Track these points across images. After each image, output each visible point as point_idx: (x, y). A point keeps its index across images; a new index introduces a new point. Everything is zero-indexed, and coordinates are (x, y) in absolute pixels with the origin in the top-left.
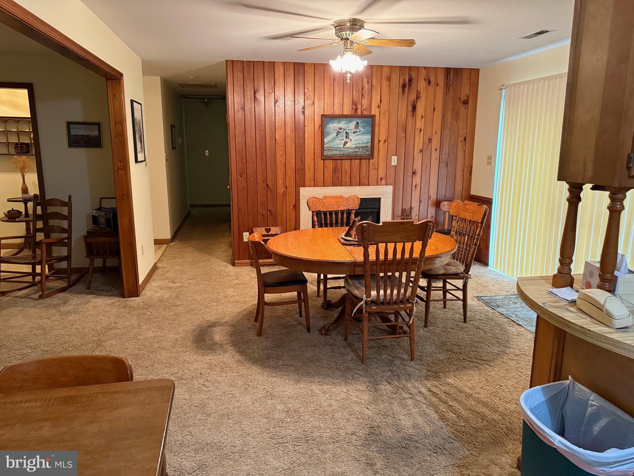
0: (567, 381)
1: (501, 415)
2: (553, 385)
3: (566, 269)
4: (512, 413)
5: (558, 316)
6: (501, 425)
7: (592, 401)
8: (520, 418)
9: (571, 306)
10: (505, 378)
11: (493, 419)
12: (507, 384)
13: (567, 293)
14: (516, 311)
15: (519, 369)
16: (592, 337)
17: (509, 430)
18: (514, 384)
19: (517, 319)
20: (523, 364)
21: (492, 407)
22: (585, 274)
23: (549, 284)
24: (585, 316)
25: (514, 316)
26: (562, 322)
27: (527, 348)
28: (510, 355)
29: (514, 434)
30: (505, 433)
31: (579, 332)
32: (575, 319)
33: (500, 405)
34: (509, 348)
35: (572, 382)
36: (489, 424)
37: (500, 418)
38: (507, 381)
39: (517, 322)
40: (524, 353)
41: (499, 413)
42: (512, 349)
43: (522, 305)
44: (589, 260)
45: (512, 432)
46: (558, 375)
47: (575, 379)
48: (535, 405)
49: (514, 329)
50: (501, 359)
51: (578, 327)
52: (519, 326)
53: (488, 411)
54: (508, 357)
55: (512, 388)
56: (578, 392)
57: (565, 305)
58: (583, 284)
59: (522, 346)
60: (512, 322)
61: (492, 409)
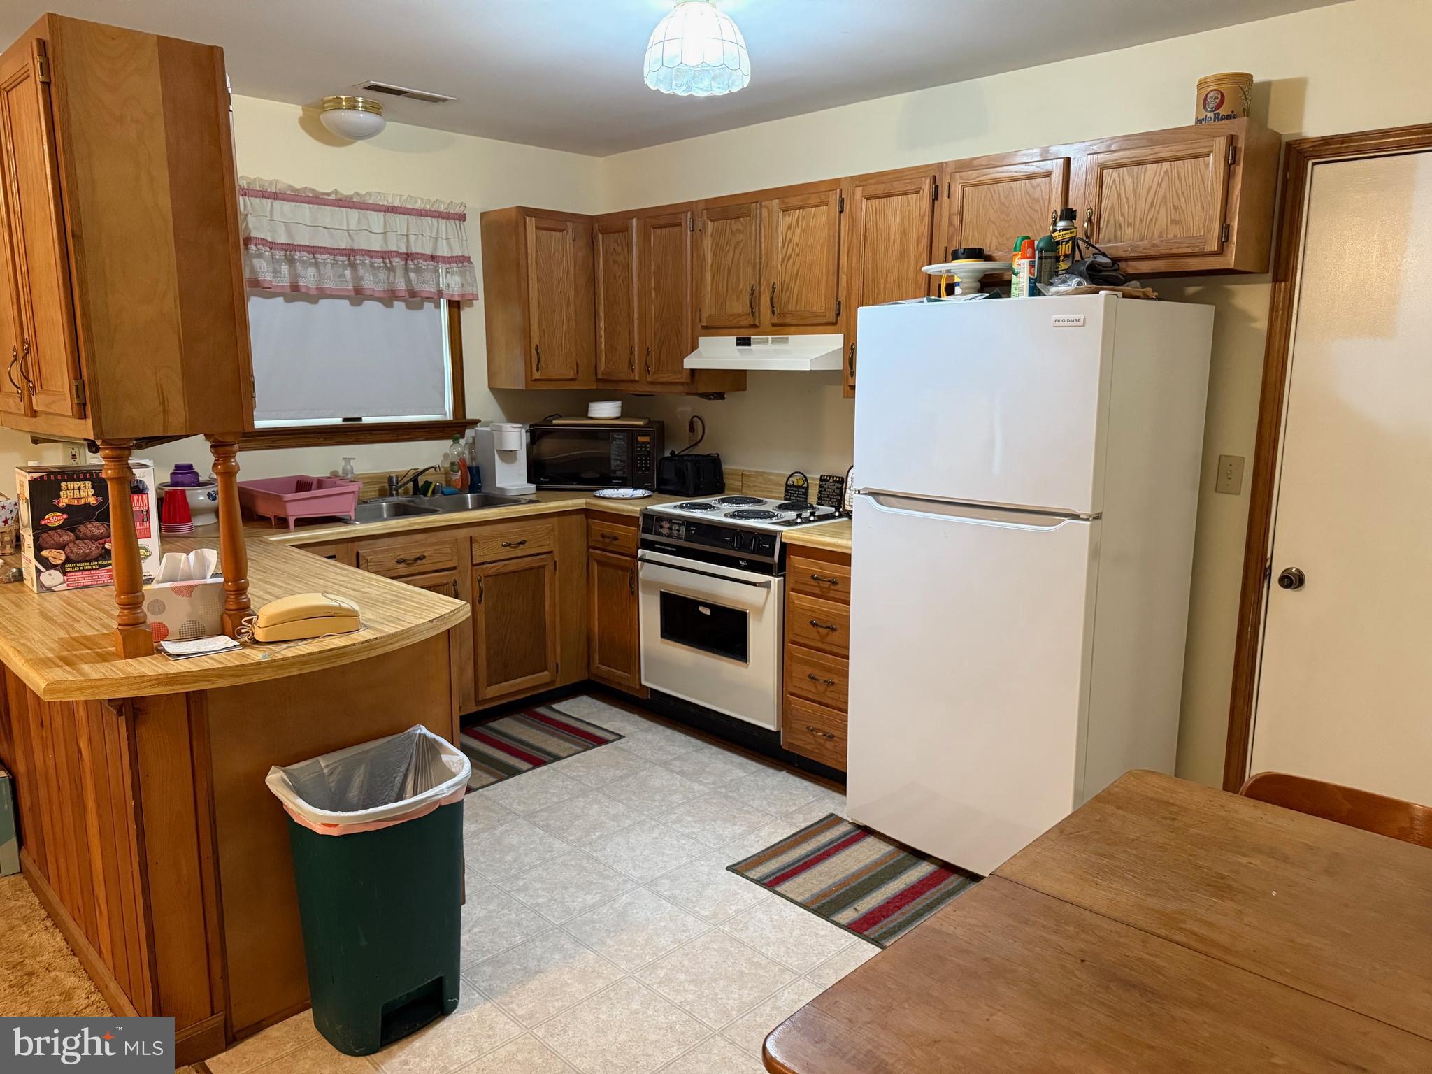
56: (302, 774)
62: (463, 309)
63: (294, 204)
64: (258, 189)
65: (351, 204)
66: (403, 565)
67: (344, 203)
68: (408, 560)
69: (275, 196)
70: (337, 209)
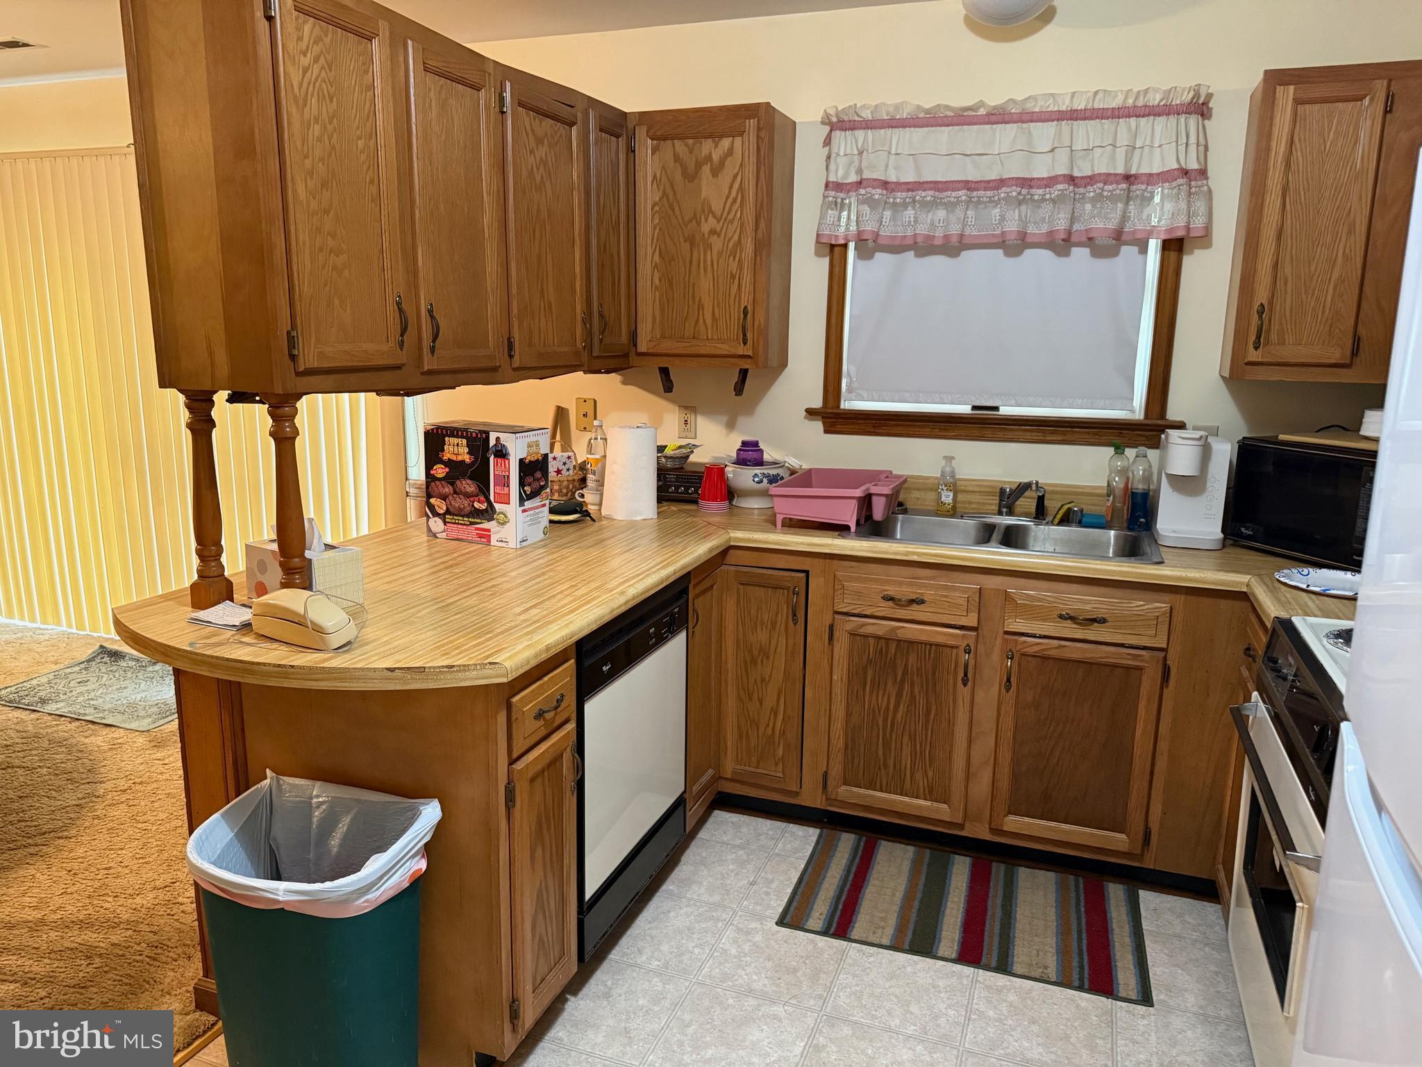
0: (265, 781)
1: (129, 927)
2: (239, 801)
3: (214, 567)
4: (152, 912)
5: (228, 660)
6: (136, 947)
7: (318, 796)
8: (172, 913)
9: (244, 635)
10: (112, 850)
11: (112, 945)
12: (120, 859)
13: (225, 614)
14: (92, 699)
15: (138, 818)
16: (299, 676)
17: (156, 947)
18: (138, 851)
19: (101, 715)
20: (143, 803)
21: (103, 920)
22: (249, 570)
23: (185, 605)
24: (275, 645)
25: (91, 710)
26: (239, 669)
27: (141, 768)
28: (109, 797)
29: (170, 949)
30: (149, 957)
31: (276, 677)
32: (259, 656)
33: (120, 908)
34: (101, 783)
35: (275, 779)
36: (108, 958)
37: (129, 933)
38: (119, 852)
39: (103, 721)
40: (138, 780)
41: (122, 926)
42: (108, 783)
43: (103, 682)
44: (251, 541)
45: (165, 947)
46: (242, 780)
47: (279, 772)
48: (218, 852)
49: (99, 740)
50: (89, 814)
51: (271, 668)
52: (108, 729)
53: (96, 935)
54: (106, 803)
55: (135, 861)
56: (290, 792)
57: (232, 636)
58: (250, 590)
59: (130, 768)
60: (90, 726)
61: (105, 925)
62: (1191, 252)
63: (926, 129)
64: (886, 118)
65: (1007, 118)
66: (890, 603)
67: (998, 117)
68: (900, 600)
69: (895, 123)
70: (987, 126)
